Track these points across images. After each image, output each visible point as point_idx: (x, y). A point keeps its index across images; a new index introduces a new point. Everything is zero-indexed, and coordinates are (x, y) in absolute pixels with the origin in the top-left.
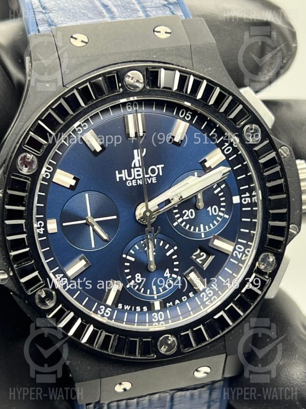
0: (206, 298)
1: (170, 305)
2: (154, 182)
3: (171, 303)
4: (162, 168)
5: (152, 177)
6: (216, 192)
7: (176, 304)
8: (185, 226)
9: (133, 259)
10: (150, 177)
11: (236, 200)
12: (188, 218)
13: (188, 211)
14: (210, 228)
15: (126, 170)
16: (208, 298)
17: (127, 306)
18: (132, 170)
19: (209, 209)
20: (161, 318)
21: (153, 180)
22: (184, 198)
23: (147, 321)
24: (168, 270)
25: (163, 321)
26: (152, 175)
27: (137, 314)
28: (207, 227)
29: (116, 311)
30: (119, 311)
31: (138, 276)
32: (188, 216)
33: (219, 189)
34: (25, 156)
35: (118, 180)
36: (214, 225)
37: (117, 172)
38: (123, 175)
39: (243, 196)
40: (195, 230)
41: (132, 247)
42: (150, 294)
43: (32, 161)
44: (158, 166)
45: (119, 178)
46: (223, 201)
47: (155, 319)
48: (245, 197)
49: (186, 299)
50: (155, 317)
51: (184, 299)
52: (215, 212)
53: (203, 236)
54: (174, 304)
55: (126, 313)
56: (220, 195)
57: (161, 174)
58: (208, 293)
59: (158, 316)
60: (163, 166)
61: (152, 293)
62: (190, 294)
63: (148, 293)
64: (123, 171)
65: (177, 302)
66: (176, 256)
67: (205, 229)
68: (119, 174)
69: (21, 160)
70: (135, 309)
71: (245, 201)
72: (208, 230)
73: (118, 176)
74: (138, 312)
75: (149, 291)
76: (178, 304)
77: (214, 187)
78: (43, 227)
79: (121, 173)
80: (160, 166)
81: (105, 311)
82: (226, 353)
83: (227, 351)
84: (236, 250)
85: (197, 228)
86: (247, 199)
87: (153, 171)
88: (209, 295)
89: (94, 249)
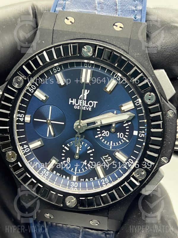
0: (104, 182)
1: (82, 180)
2: (89, 110)
3: (83, 179)
4: (96, 103)
5: (89, 107)
6: (124, 125)
7: (86, 181)
8: (102, 139)
9: (68, 149)
10: (88, 107)
11: (135, 133)
12: (105, 135)
13: (106, 131)
14: (116, 144)
15: (75, 99)
16: (105, 183)
17: (59, 174)
18: (79, 100)
19: (118, 134)
20: (76, 186)
21: (90, 109)
22: (103, 123)
23: (68, 185)
24: (86, 161)
25: (76, 188)
26: (89, 106)
27: (63, 180)
28: (114, 143)
29: (52, 174)
30: (53, 174)
31: (69, 159)
32: (105, 134)
33: (127, 124)
34: (18, 78)
35: (70, 103)
36: (119, 144)
37: (70, 99)
38: (73, 102)
39: (140, 132)
40: (107, 143)
41: (69, 143)
42: (73, 171)
43: (21, 82)
44: (94, 102)
45: (71, 102)
46: (127, 132)
47: (72, 185)
48: (141, 133)
49: (92, 180)
50: (72, 184)
51: (91, 179)
52: (121, 136)
53: (111, 148)
54: (85, 180)
55: (57, 177)
56: (127, 128)
57: (95, 107)
58: (106, 180)
59: (74, 184)
60: (97, 102)
61: (74, 170)
62: (95, 178)
63: (72, 170)
64: (74, 99)
65: (87, 180)
66: (92, 155)
67: (113, 144)
68: (71, 100)
69: (15, 79)
70: (62, 177)
71: (141, 135)
72: (114, 145)
73: (70, 101)
74: (64, 179)
75: (72, 169)
76: (87, 181)
77: (124, 122)
78: (23, 118)
79: (73, 100)
80: (95, 102)
81: (46, 172)
82: (108, 217)
83: (109, 216)
84: (128, 162)
85: (109, 143)
86: (142, 134)
87: (91, 104)
88: (106, 182)
89: (48, 137)
